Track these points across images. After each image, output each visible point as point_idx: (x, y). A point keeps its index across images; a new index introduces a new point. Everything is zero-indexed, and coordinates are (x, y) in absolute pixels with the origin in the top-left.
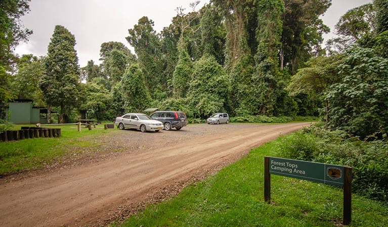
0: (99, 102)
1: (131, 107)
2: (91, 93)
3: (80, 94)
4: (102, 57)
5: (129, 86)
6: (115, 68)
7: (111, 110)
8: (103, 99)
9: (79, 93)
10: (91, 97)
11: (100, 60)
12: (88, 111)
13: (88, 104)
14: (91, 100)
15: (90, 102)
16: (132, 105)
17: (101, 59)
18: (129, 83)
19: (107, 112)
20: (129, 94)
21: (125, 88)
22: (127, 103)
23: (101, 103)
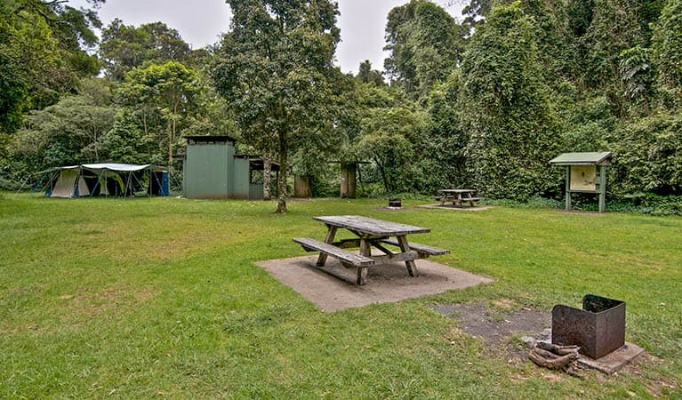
0: (396, 136)
1: (494, 150)
2: (373, 111)
3: (340, 104)
4: (389, 43)
5: (490, 76)
6: (426, 49)
7: (427, 162)
8: (408, 127)
9: (333, 97)
10: (372, 123)
11: (384, 49)
12: (360, 165)
13: (363, 143)
14: (370, 130)
15: (368, 137)
16: (498, 142)
17: (386, 48)
18: (492, 69)
19: (414, 169)
20: (490, 105)
21: (476, 89)
22: (479, 138)
23: (401, 138)
